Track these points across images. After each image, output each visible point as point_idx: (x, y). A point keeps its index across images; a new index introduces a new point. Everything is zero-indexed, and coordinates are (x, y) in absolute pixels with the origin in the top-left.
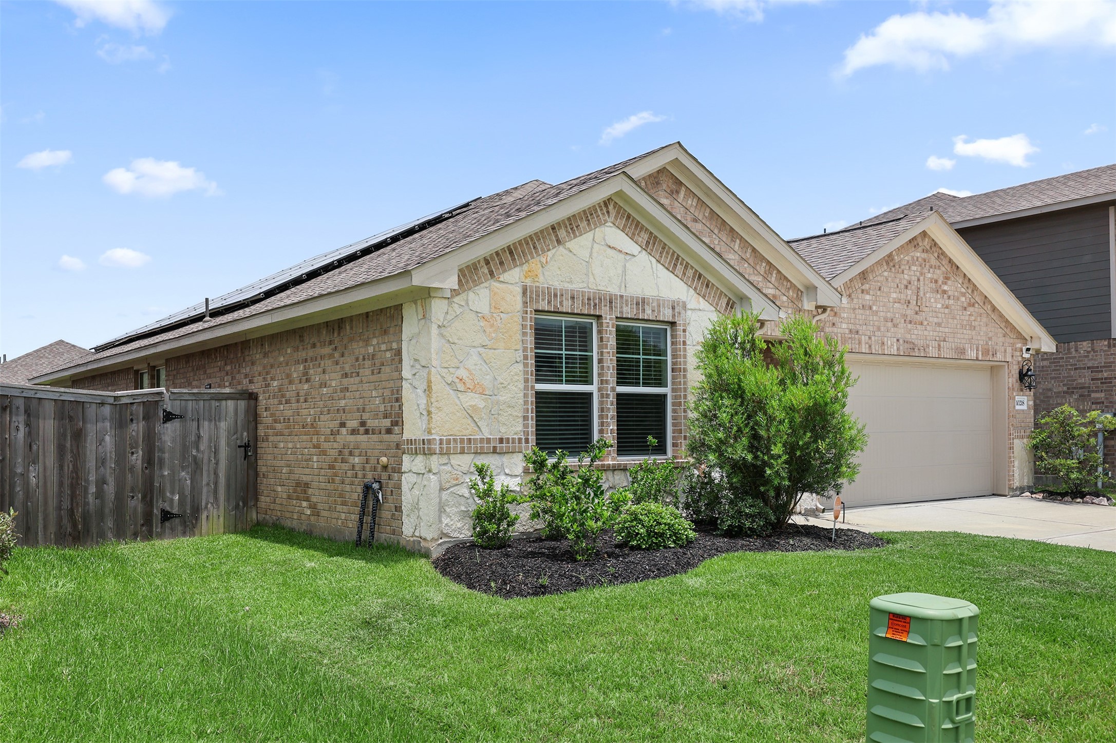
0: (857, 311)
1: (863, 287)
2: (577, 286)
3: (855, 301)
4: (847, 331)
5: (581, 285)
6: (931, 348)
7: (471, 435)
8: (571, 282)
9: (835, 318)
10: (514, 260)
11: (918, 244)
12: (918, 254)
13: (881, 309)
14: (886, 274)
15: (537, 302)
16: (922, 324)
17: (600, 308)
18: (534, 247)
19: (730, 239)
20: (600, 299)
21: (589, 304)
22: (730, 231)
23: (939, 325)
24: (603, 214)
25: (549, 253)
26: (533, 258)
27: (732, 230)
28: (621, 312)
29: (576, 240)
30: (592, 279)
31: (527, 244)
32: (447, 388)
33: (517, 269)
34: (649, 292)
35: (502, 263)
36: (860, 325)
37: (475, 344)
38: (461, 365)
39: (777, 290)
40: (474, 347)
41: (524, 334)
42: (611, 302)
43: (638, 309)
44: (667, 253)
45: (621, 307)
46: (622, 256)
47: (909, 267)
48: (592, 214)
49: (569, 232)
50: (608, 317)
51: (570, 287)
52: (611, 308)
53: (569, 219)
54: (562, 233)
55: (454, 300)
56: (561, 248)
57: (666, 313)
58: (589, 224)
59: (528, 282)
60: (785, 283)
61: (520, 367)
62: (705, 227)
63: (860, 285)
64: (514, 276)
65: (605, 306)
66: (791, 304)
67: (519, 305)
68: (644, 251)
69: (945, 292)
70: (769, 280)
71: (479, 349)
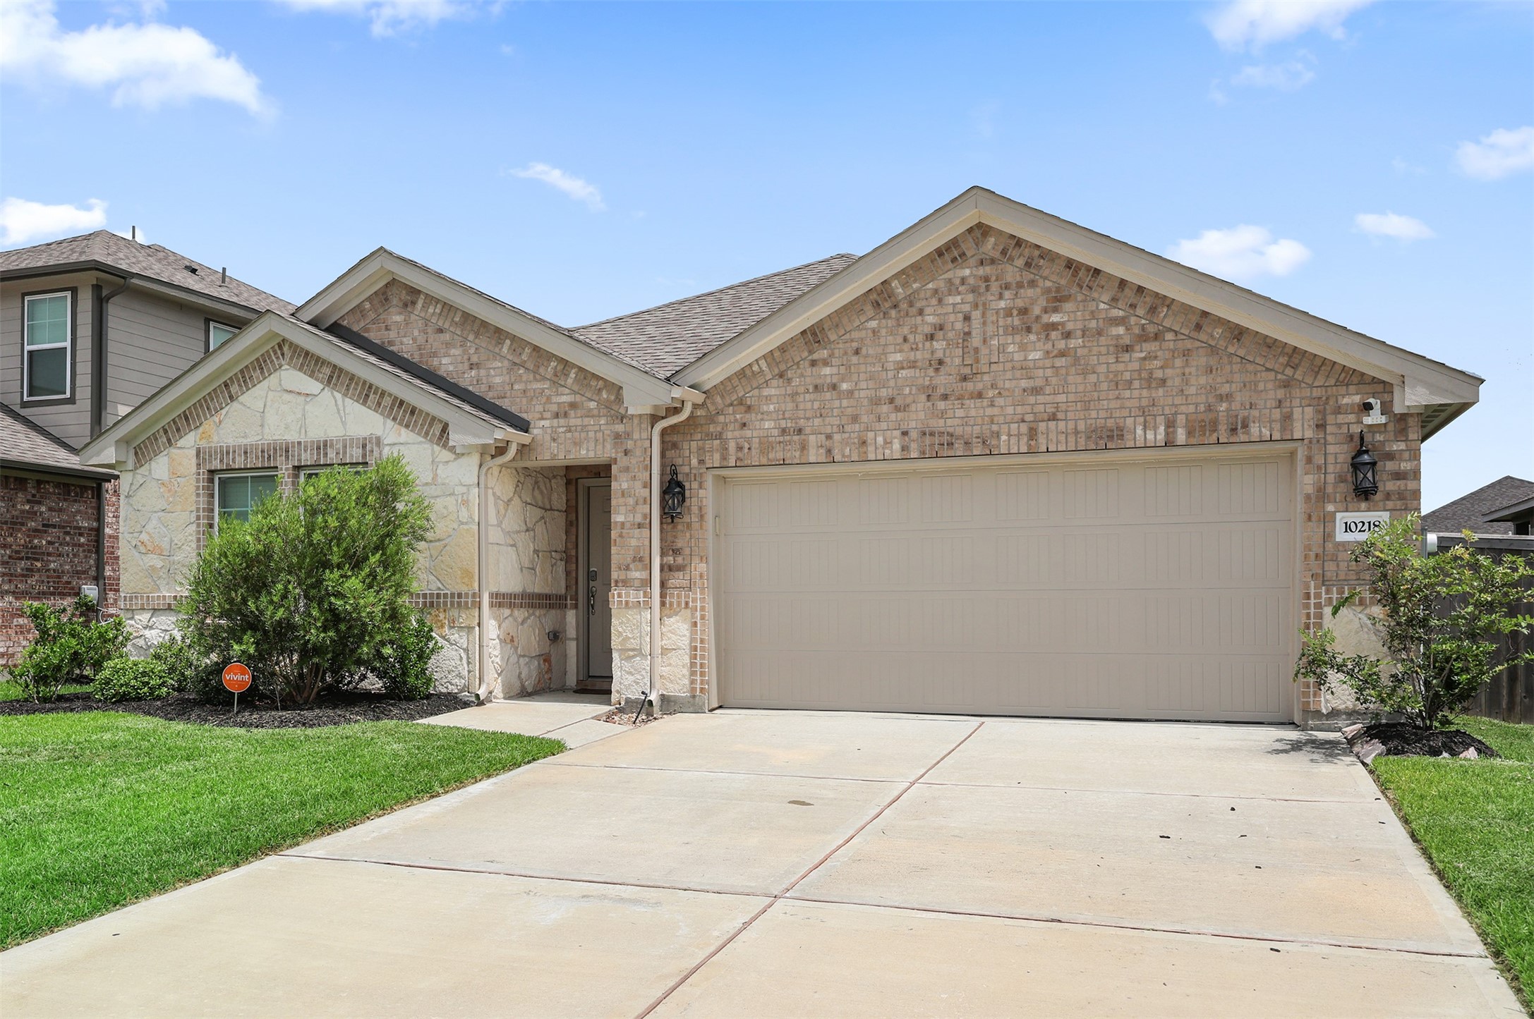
0: (801, 399)
1: (815, 356)
2: (252, 439)
3: (796, 382)
4: (776, 432)
5: (256, 439)
6: (1004, 438)
7: (151, 593)
8: (245, 437)
9: (748, 416)
10: (189, 424)
11: (963, 255)
12: (967, 272)
13: (863, 385)
14: (873, 324)
15: (210, 462)
16: (980, 395)
17: (275, 459)
18: (208, 409)
19: (493, 342)
20: (275, 449)
21: (263, 457)
22: (495, 333)
23: (1036, 391)
24: (278, 358)
25: (222, 411)
26: (206, 419)
27: (498, 331)
28: (299, 460)
29: (249, 391)
30: (266, 430)
31: (201, 406)
32: (134, 551)
33: (192, 433)
34: (333, 431)
35: (178, 430)
36: (808, 419)
37: (155, 509)
38: (144, 529)
39: (578, 396)
40: (155, 512)
41: (198, 495)
42: (287, 451)
43: (319, 454)
44: (357, 384)
45: (299, 455)
46: (302, 398)
47: (940, 301)
48: (265, 361)
49: (241, 386)
50: (284, 467)
51: (245, 441)
52: (287, 457)
53: (242, 371)
54: (234, 389)
55: (138, 471)
56: (235, 404)
57: (354, 453)
58: (262, 372)
59: (203, 444)
60: (593, 383)
61: (194, 527)
62: (456, 337)
63: (806, 354)
64: (190, 441)
65: (281, 456)
66: (604, 411)
67: (194, 469)
68: (326, 388)
69: (1054, 326)
70: (563, 383)
71: (159, 514)
